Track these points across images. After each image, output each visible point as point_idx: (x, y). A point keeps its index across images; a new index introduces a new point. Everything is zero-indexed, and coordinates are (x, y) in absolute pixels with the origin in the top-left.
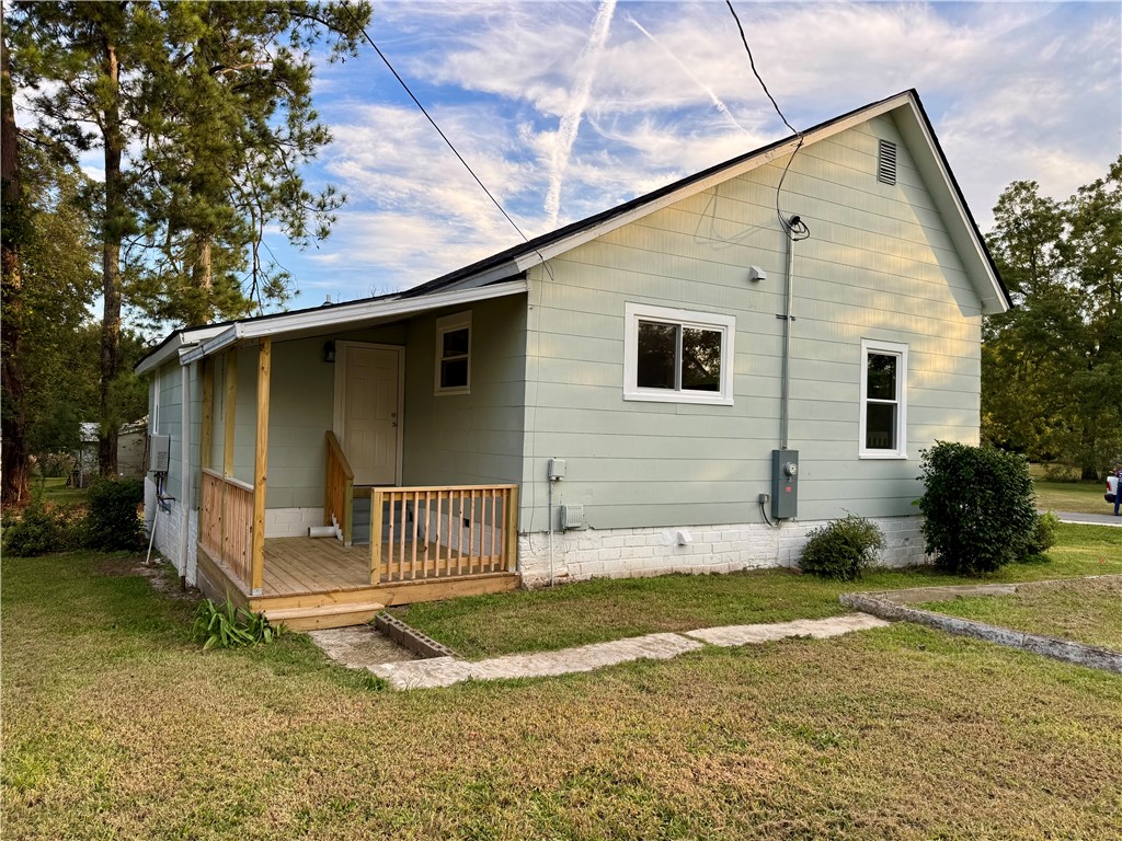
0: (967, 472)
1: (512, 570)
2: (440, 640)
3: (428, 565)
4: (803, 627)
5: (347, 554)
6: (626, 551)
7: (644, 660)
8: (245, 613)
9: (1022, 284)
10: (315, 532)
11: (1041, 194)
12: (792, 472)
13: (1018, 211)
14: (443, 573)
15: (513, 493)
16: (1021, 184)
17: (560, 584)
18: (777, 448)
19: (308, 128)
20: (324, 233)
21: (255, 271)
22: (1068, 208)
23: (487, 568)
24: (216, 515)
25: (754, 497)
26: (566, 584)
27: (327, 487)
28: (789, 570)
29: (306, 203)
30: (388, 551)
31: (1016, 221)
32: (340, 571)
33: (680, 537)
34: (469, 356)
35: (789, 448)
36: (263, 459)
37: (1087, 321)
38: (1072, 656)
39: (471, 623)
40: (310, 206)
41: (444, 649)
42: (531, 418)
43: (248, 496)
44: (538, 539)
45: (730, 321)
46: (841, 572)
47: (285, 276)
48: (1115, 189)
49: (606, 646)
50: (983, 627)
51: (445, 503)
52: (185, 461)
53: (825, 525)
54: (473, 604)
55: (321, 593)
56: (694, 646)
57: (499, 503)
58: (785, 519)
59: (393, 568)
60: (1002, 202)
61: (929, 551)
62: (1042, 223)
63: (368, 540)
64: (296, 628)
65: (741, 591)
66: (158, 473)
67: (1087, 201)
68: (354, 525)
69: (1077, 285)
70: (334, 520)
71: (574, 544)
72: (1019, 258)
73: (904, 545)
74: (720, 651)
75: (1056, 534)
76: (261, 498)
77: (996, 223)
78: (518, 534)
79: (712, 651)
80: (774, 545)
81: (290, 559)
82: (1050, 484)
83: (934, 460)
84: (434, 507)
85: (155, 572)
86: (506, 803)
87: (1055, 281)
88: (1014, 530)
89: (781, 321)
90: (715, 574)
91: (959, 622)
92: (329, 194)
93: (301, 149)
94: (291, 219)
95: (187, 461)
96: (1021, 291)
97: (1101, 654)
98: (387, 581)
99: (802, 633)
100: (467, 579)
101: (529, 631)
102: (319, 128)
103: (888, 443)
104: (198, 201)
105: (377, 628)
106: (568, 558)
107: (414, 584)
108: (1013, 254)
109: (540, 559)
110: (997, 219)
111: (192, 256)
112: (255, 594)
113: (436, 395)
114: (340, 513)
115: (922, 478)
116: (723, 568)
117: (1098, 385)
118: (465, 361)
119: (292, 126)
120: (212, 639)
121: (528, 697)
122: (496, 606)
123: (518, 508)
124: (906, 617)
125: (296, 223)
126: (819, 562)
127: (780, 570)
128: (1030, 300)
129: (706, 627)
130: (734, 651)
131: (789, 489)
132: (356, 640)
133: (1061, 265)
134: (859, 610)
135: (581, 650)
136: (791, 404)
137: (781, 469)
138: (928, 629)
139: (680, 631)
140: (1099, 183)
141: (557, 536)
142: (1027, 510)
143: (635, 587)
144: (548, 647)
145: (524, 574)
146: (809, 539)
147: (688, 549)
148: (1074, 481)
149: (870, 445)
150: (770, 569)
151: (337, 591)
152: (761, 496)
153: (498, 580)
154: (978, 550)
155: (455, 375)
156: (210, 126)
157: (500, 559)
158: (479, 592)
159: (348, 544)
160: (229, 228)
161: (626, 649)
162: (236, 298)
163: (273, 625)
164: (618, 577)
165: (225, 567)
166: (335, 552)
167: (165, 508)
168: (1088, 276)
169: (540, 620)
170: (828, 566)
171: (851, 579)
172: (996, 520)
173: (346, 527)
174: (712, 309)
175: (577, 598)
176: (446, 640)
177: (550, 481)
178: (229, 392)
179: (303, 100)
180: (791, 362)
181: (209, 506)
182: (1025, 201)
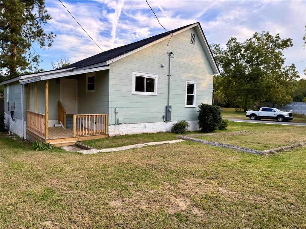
0: (207, 110)
1: (107, 133)
2: (92, 147)
3: (87, 132)
4: (167, 142)
5: (66, 130)
6: (133, 128)
7: (135, 148)
8: (45, 143)
9: (233, 63)
10: (56, 126)
11: (237, 41)
12: (170, 110)
13: (232, 45)
14: (90, 134)
15: (107, 116)
16: (233, 38)
17: (118, 136)
18: (167, 105)
19: (44, 14)
20: (50, 45)
21: (29, 54)
22: (244, 45)
23: (101, 133)
24: (32, 121)
25: (162, 116)
26: (119, 136)
27: (59, 115)
28: (169, 132)
29: (45, 36)
30: (77, 129)
31: (231, 48)
32: (65, 134)
33: (145, 125)
34: (95, 83)
35: (169, 105)
36: (47, 108)
37: (247, 73)
38: (216, 145)
39: (98, 143)
40: (46, 37)
41: (93, 148)
42: (111, 98)
43: (44, 117)
44: (113, 126)
45: (157, 76)
46: (180, 132)
47: (38, 56)
48: (254, 40)
49: (128, 146)
50: (202, 140)
51: (88, 118)
52: (22, 108)
53: (177, 122)
54: (98, 140)
55: (62, 139)
56: (145, 145)
57: (103, 118)
58: (169, 121)
59: (79, 133)
60: (228, 42)
61: (200, 128)
62: (237, 48)
63: (72, 127)
64: (58, 146)
65: (157, 136)
66: (11, 111)
67: (248, 43)
68: (66, 124)
69: (245, 64)
70: (61, 123)
71: (121, 127)
72: (232, 57)
73: (194, 126)
74: (150, 146)
75: (228, 124)
76: (47, 117)
77: (227, 48)
78: (108, 125)
79: (148, 146)
80: (165, 127)
81: (52, 132)
82: (236, 113)
83: (201, 107)
84: (85, 119)
85: (13, 137)
86: (109, 167)
87: (240, 63)
88: (217, 123)
89: (168, 76)
90: (153, 133)
91: (198, 140)
92: (51, 34)
93: (43, 21)
94: (40, 41)
95: (23, 108)
96: (232, 65)
97: (221, 144)
98: (77, 136)
99: (167, 143)
100: (96, 135)
101: (111, 144)
102: (48, 15)
103: (192, 104)
104: (14, 35)
105: (76, 146)
106: (119, 130)
107: (84, 136)
108: (231, 56)
109: (113, 131)
110: (227, 47)
111: (11, 50)
112: (47, 139)
113: (86, 92)
114: (63, 121)
115: (198, 112)
116: (155, 132)
117: (248, 89)
118: (94, 84)
119: (40, 14)
120: (38, 149)
121: (112, 154)
122: (103, 141)
123: (108, 119)
124: (188, 140)
125: (42, 42)
126: (175, 130)
127: (167, 132)
128: (234, 67)
129: (148, 142)
130: (153, 146)
131: (169, 114)
132: (72, 148)
133: (241, 59)
134: (180, 139)
135: (122, 147)
136: (170, 95)
137: (168, 110)
138: (192, 142)
139: (143, 143)
140: (251, 39)
141: (117, 125)
142: (219, 118)
143: (134, 136)
144: (115, 147)
145: (109, 134)
146: (173, 125)
147: (147, 128)
148: (242, 112)
149: (188, 104)
150: (165, 132)
151: (66, 138)
152: (163, 116)
153: (103, 135)
154: (209, 127)
155: (91, 87)
156: (16, 14)
157: (104, 131)
158: (99, 138)
159: (65, 128)
160: (23, 43)
161: (132, 146)
162: (24, 63)
163: (52, 145)
164: (131, 134)
165: (36, 133)
166: (62, 130)
167: (14, 120)
168: (247, 62)
169: (113, 142)
170: (177, 131)
171: (182, 134)
172: (213, 120)
173: (65, 124)
174: (153, 73)
175: (121, 138)
176: (93, 146)
177: (115, 113)
178: (35, 92)
179: (43, 6)
180: (170, 86)
181: (30, 120)
182: (234, 42)
